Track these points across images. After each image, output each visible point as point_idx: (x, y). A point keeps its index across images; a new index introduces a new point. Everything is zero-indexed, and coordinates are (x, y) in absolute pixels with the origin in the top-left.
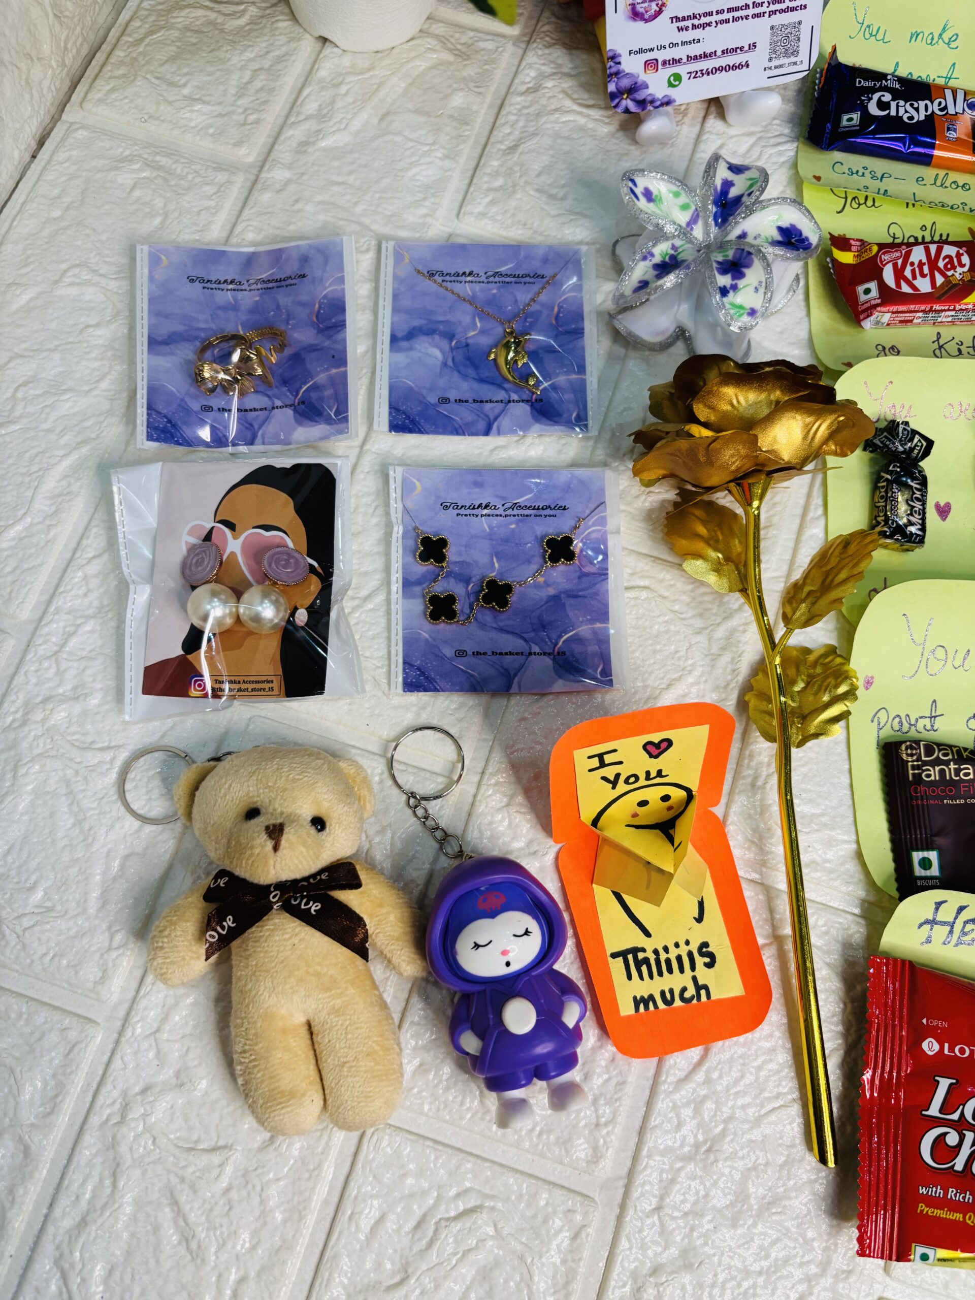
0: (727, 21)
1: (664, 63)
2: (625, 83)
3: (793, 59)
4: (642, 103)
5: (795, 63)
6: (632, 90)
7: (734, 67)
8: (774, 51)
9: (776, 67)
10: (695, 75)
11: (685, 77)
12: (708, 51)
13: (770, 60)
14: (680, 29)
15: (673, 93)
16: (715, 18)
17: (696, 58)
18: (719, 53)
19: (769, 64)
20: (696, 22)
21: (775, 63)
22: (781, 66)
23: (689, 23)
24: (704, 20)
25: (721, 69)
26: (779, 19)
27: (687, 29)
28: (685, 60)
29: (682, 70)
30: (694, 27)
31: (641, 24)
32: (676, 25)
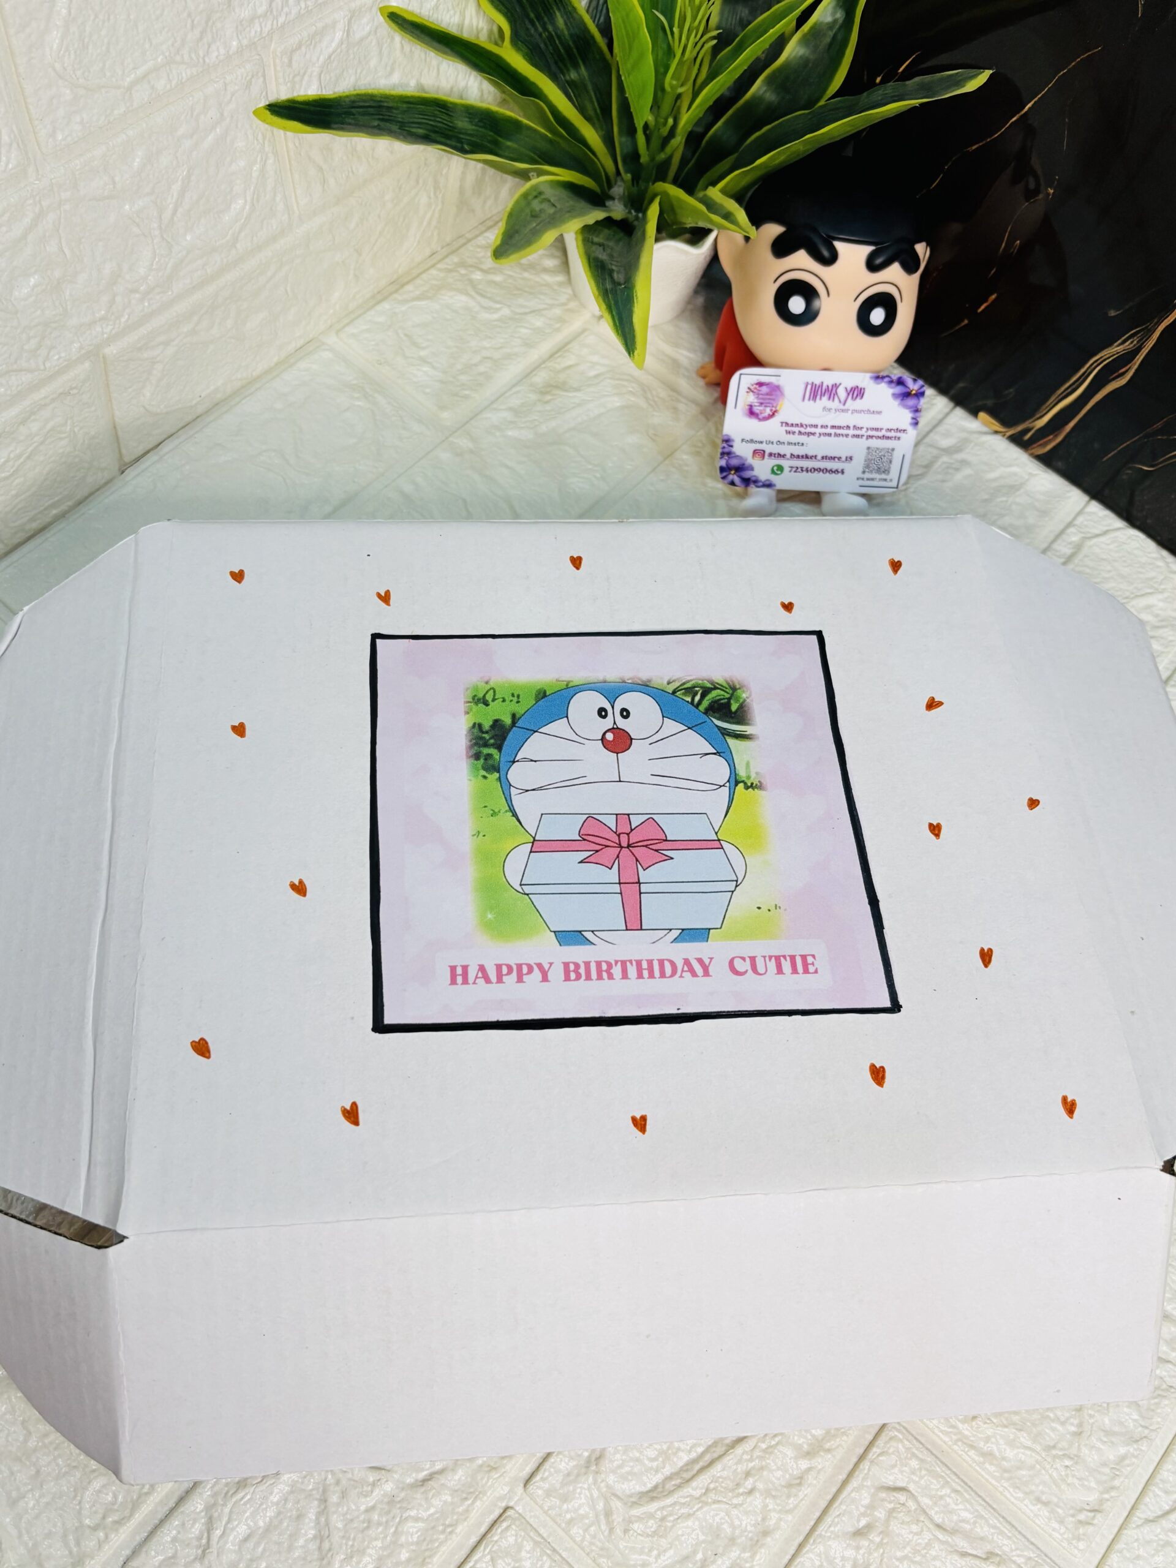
0: (830, 435)
1: (771, 455)
2: (734, 462)
3: (884, 476)
4: (747, 482)
5: (885, 480)
6: (740, 469)
7: (831, 471)
8: (867, 466)
9: (868, 479)
10: (796, 469)
11: (787, 469)
12: (810, 454)
13: (864, 472)
14: (788, 432)
15: (774, 479)
16: (818, 430)
17: (798, 457)
18: (819, 457)
19: (862, 476)
20: (802, 430)
21: (867, 475)
22: (872, 479)
23: (796, 429)
24: (809, 430)
25: (819, 470)
26: (874, 443)
27: (794, 433)
28: (788, 456)
29: (786, 464)
30: (800, 433)
31: (754, 422)
32: (785, 428)
